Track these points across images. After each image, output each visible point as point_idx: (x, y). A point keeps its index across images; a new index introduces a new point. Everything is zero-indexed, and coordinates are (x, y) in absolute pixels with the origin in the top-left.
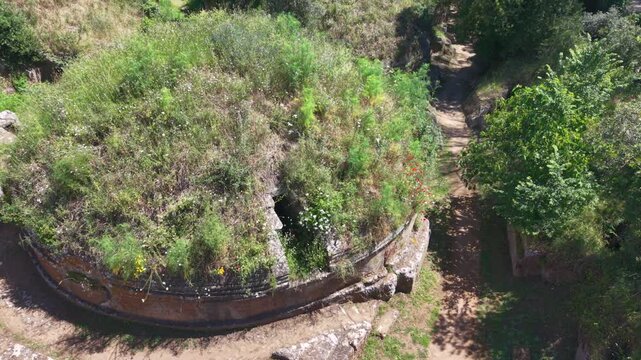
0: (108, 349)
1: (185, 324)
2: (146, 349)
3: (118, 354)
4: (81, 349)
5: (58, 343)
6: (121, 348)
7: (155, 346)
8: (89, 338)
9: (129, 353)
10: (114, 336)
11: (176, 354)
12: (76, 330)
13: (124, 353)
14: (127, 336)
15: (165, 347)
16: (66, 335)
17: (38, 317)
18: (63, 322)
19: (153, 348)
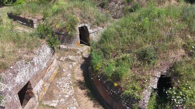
0: (83, 90)
1: (103, 100)
2: (90, 98)
3: (83, 94)
4: (79, 85)
5: (77, 80)
6: (86, 93)
7: (92, 100)
8: (83, 84)
9: (86, 96)
10: (87, 89)
11: (94, 107)
12: (83, 81)
13: (85, 94)
14: (90, 91)
15: (94, 102)
16: (80, 80)
17: (81, 72)
18: (83, 77)
19: (91, 100)
